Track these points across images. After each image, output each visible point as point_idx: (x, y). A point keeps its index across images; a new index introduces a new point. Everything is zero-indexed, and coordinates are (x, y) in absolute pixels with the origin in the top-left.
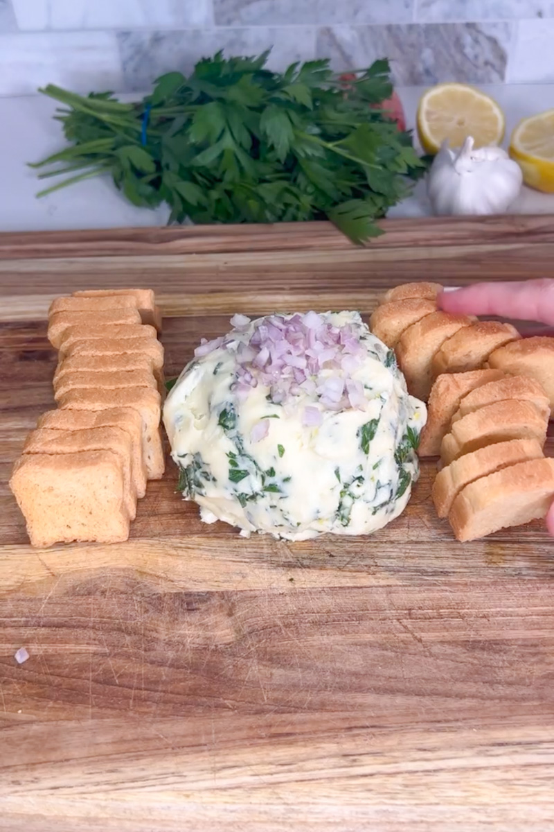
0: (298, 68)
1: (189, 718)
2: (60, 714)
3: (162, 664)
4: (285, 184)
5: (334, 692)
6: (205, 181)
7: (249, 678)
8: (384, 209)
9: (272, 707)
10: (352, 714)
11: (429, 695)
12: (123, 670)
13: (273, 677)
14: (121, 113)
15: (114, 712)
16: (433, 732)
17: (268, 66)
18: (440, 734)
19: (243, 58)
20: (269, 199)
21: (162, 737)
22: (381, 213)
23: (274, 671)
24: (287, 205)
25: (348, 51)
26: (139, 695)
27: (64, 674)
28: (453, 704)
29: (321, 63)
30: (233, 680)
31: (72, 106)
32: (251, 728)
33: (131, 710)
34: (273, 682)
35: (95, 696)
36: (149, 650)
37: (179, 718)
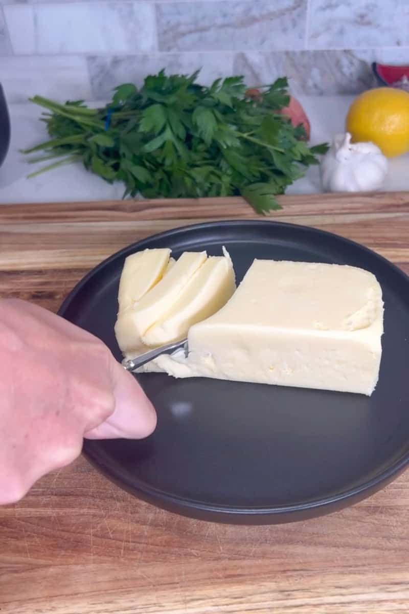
0: (221, 83)
1: (166, 564)
2: (70, 559)
3: (144, 523)
4: (211, 168)
5: (273, 544)
6: (152, 166)
7: (209, 534)
8: (284, 187)
9: (226, 555)
10: (286, 561)
11: (343, 547)
12: (115, 527)
13: (227, 533)
14: (90, 116)
15: (110, 559)
16: (346, 574)
17: (197, 82)
18: (352, 576)
19: (180, 76)
20: (199, 179)
21: (145, 577)
22: (281, 190)
23: (227, 528)
24: (212, 184)
25: (257, 70)
26: (128, 546)
27: (72, 531)
28: (361, 553)
29: (238, 79)
30: (197, 535)
31: (53, 110)
32: (211, 571)
33: (123, 557)
34: (227, 537)
35: (95, 546)
36: (134, 513)
37: (158, 563)
